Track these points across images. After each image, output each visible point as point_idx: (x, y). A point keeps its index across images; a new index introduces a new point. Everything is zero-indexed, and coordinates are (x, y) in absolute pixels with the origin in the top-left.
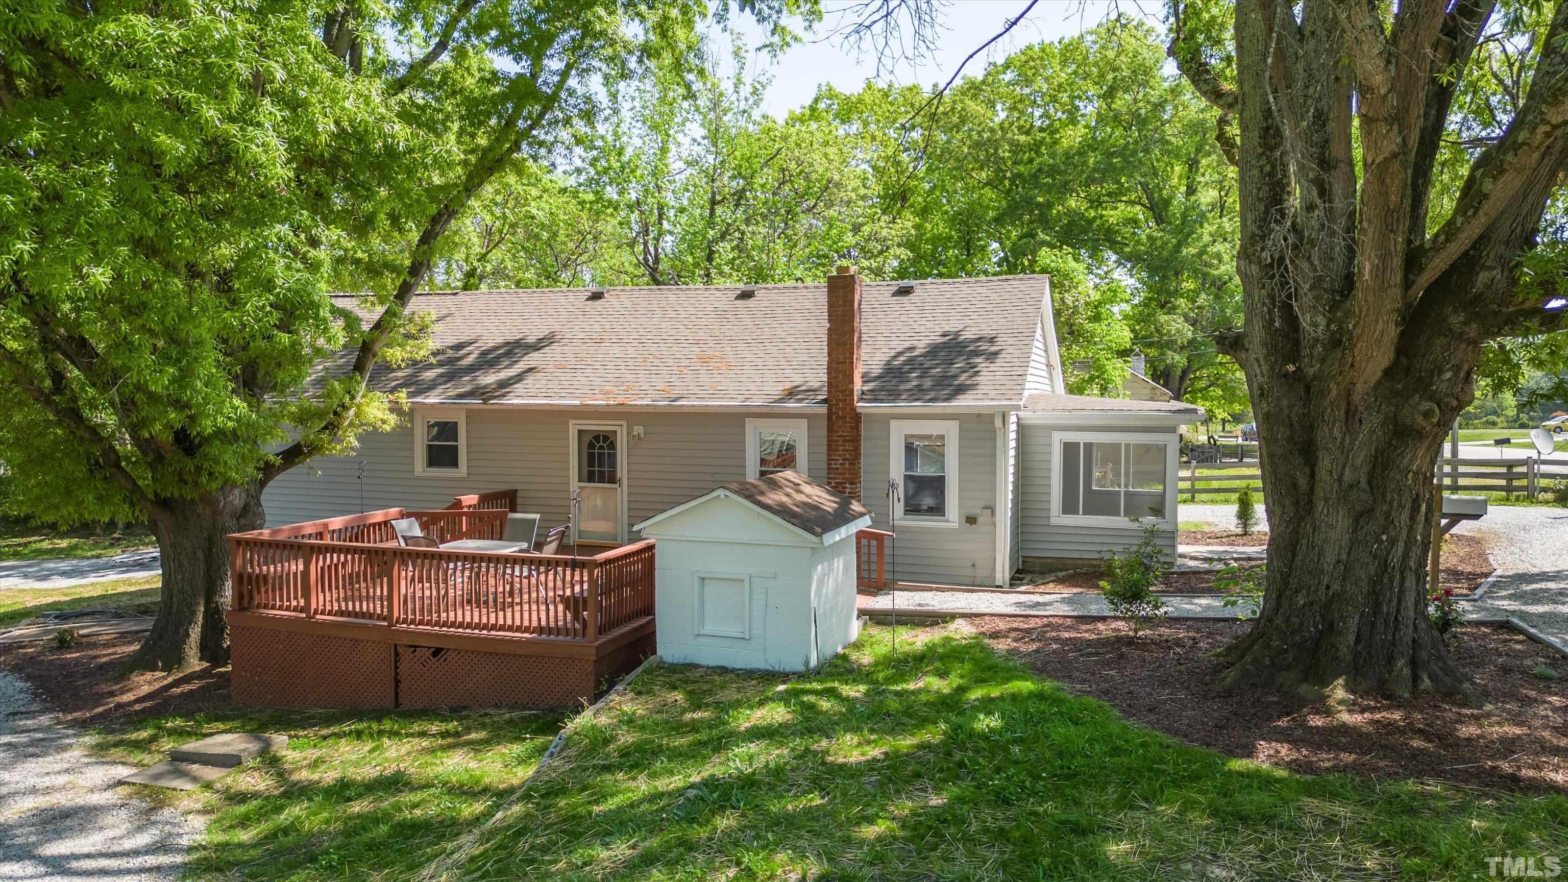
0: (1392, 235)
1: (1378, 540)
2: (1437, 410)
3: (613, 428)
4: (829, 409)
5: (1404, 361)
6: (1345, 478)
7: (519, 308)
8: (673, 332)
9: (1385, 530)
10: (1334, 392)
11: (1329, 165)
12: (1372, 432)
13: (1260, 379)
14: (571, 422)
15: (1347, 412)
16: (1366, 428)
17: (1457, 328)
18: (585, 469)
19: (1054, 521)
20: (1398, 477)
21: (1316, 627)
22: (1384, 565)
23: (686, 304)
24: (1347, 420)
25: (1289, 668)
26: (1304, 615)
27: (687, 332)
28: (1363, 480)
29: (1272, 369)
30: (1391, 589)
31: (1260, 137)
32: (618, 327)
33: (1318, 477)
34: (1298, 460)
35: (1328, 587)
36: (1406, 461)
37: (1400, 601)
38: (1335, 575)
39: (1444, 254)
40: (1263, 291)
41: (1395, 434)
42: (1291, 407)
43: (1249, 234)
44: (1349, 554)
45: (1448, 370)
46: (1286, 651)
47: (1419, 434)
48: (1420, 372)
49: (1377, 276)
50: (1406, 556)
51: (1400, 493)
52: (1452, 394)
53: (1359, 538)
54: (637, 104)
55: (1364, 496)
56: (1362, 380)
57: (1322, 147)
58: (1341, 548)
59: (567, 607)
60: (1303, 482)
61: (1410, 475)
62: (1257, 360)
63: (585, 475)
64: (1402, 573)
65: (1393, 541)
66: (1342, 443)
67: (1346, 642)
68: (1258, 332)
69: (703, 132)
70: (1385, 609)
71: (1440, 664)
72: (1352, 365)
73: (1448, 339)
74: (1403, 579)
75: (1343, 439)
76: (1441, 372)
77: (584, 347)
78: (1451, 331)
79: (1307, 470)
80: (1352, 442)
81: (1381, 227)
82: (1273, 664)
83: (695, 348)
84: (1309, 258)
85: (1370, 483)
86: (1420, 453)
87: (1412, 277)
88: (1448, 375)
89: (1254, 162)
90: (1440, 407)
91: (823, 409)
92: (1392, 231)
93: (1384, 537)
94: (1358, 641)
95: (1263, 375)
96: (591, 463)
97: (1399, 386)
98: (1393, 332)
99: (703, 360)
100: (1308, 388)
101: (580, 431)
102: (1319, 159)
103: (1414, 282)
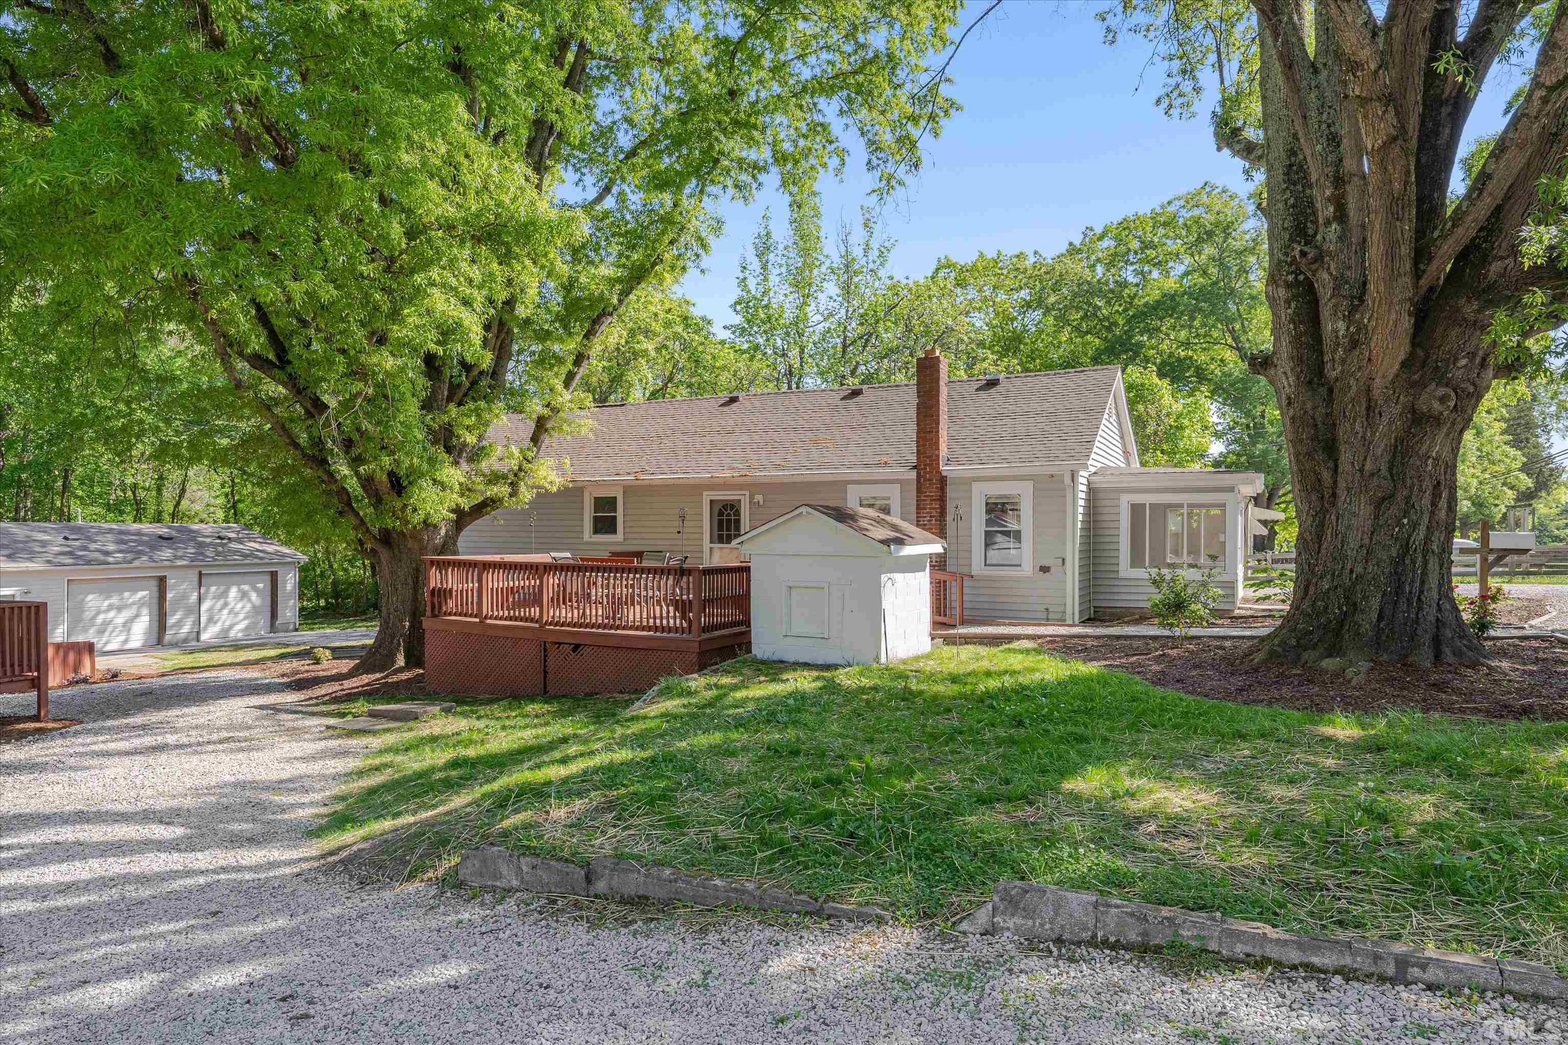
0: (1398, 223)
1: (1399, 524)
2: (1453, 394)
3: (737, 498)
4: (919, 476)
5: (1421, 353)
6: (1367, 468)
7: (672, 412)
8: (793, 423)
9: (1406, 514)
10: (1354, 388)
11: (1343, 181)
12: (1390, 424)
13: (1288, 390)
14: (705, 493)
15: (1368, 408)
16: (1385, 420)
17: (1471, 317)
18: (716, 533)
19: (1122, 574)
20: (1418, 463)
21: (1340, 608)
22: (1406, 548)
23: (804, 402)
24: (1368, 415)
25: (1314, 647)
26: (1329, 598)
27: (803, 422)
28: (1384, 469)
29: (1298, 378)
30: (1414, 571)
31: (1284, 174)
32: (747, 421)
33: (1340, 470)
34: (1320, 456)
35: (1352, 571)
36: (1424, 448)
37: (1423, 583)
38: (1358, 559)
39: (1451, 241)
40: (1289, 311)
41: (1413, 421)
42: (1315, 408)
43: (1276, 261)
44: (1371, 539)
45: (1464, 357)
46: (1311, 633)
47: (1436, 420)
48: (1437, 362)
49: (1386, 266)
50: (1427, 540)
51: (1420, 478)
52: (1469, 380)
53: (1381, 523)
54: (784, 270)
55: (1383, 483)
56: (1380, 374)
57: (1337, 166)
58: (1363, 533)
59: (676, 609)
60: (1326, 476)
61: (1430, 461)
62: (1285, 373)
63: (716, 537)
64: (1424, 557)
65: (1415, 526)
66: (1363, 437)
67: (1367, 621)
68: (1285, 349)
69: (838, 291)
70: (1407, 589)
71: (1465, 642)
72: (1369, 360)
73: (1462, 329)
74: (1425, 563)
75: (1365, 433)
76: (1456, 360)
77: (720, 437)
78: (1465, 319)
79: (1331, 464)
80: (1373, 434)
81: (1387, 217)
82: (1299, 645)
83: (809, 433)
84: (1329, 268)
85: (1390, 470)
86: (1439, 439)
87: (1422, 267)
88: (1464, 362)
89: (1278, 197)
90: (1456, 393)
91: (913, 475)
92: (1398, 219)
93: (1405, 521)
94: (1380, 617)
95: (1290, 386)
96: (720, 528)
97: (1416, 377)
98: (1407, 323)
99: (816, 442)
100: (1331, 391)
101: (711, 501)
102: (1334, 177)
103: (1424, 271)
